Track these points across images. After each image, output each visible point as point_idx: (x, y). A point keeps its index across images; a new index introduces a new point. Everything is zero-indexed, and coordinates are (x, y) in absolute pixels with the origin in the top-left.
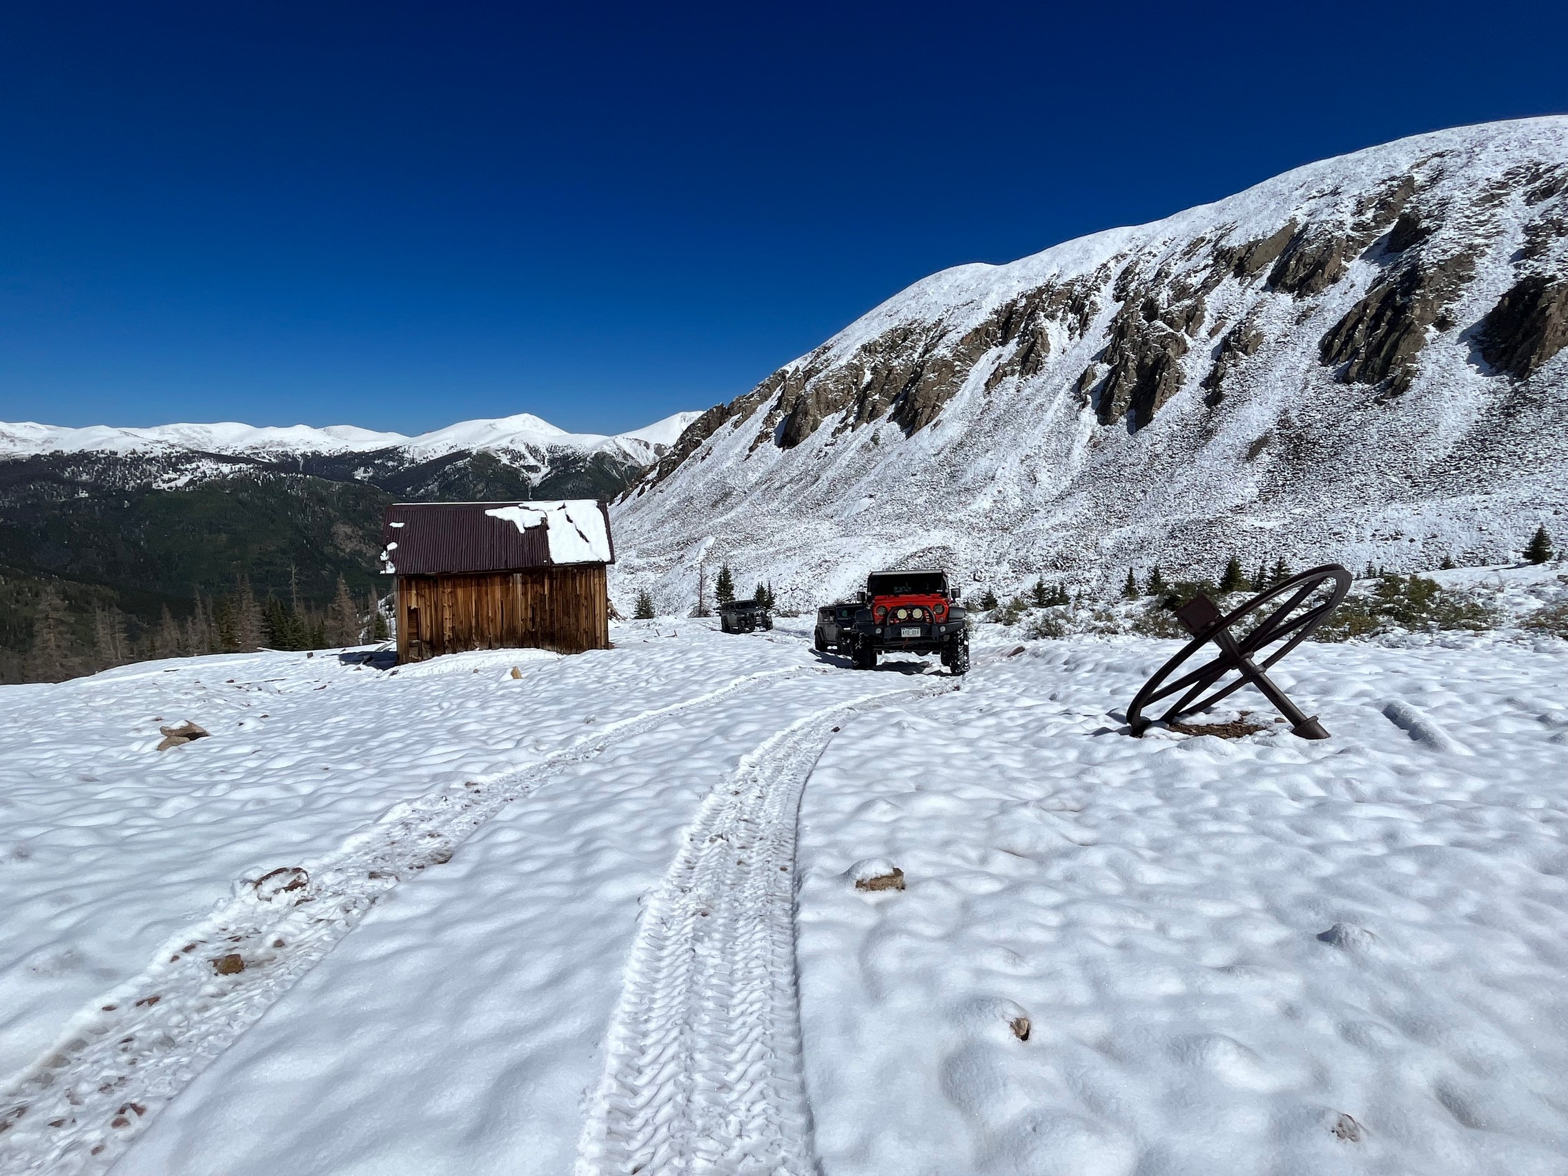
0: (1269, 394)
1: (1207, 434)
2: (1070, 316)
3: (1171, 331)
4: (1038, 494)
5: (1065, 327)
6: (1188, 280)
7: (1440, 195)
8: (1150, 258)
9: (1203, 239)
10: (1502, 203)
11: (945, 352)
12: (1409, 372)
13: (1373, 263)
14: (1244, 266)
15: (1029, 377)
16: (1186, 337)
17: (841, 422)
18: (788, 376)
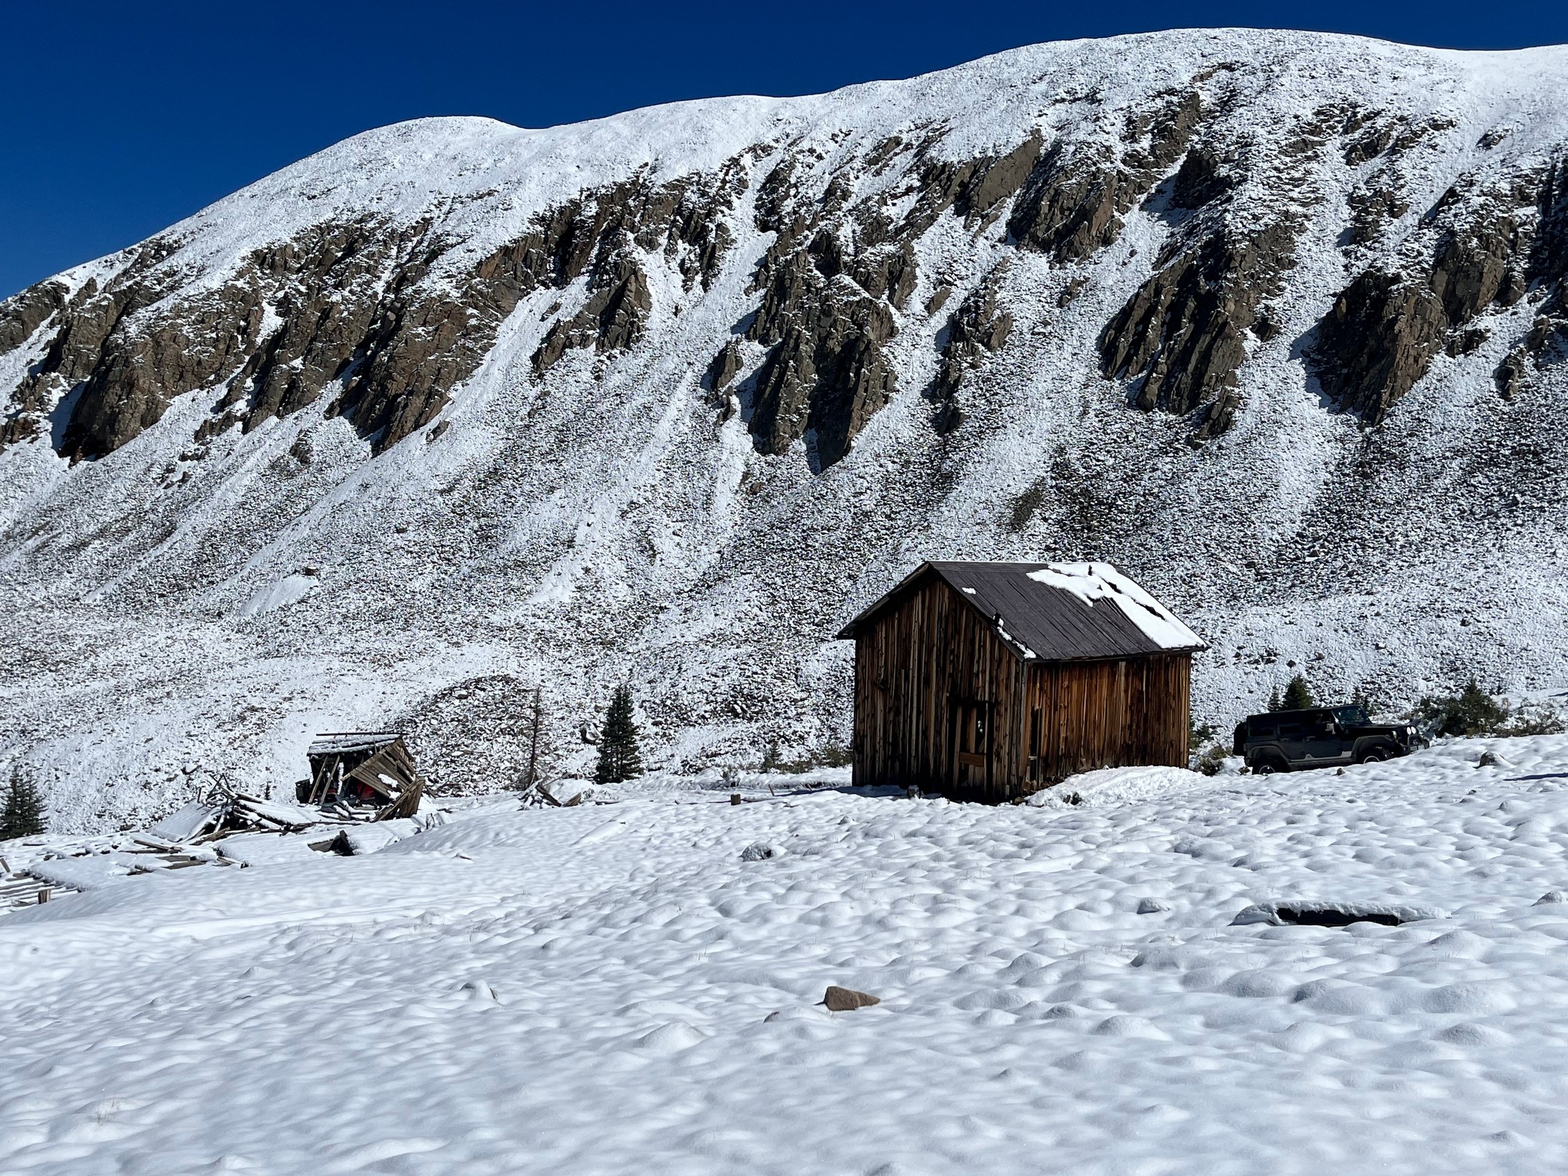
0: (1032, 418)
1: (944, 481)
2: (681, 245)
3: (866, 295)
4: (661, 578)
5: (674, 265)
6: (884, 209)
7: (1239, 130)
8: (812, 160)
9: (897, 142)
10: (1317, 156)
11: (445, 286)
12: (1228, 400)
13: (1159, 219)
14: (969, 199)
15: (616, 352)
16: (892, 309)
17: (215, 410)
18: (67, 298)
